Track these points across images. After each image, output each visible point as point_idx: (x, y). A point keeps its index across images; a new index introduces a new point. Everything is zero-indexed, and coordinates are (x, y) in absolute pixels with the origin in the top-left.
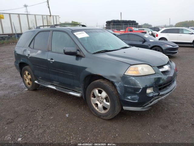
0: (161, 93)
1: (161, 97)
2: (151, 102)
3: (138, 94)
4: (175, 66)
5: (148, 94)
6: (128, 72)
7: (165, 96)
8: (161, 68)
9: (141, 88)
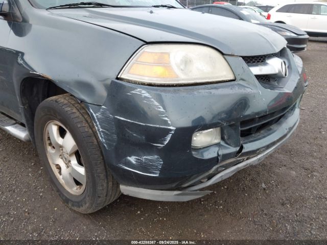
0: (248, 147)
1: (246, 158)
2: (210, 178)
3: (159, 151)
4: (302, 66)
5: (197, 149)
6: (132, 71)
7: (259, 156)
8: (257, 65)
9: (171, 130)
